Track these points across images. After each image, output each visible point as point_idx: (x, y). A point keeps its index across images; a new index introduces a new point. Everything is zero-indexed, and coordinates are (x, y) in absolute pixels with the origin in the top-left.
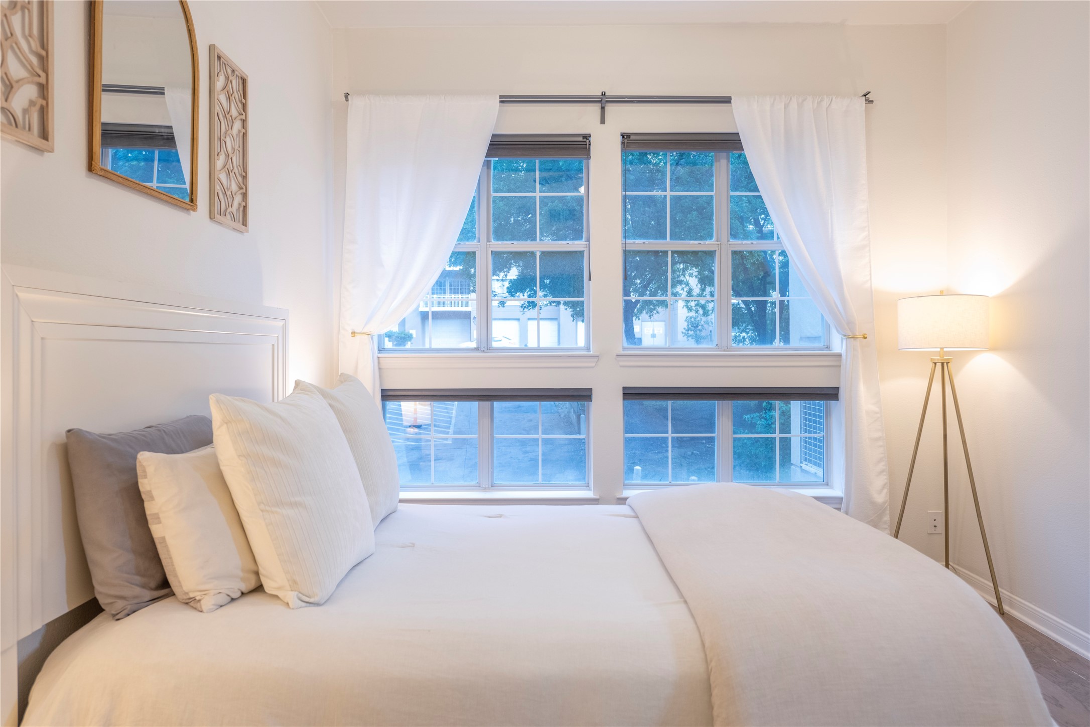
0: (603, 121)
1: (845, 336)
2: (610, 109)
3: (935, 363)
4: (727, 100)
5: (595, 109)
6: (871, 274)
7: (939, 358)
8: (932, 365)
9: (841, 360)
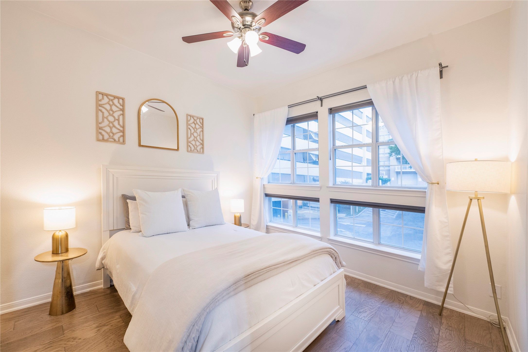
0: (322, 106)
1: (427, 183)
2: (324, 101)
3: (471, 199)
4: (365, 87)
5: (319, 102)
6: (442, 152)
7: (474, 196)
8: (469, 200)
9: (426, 194)
